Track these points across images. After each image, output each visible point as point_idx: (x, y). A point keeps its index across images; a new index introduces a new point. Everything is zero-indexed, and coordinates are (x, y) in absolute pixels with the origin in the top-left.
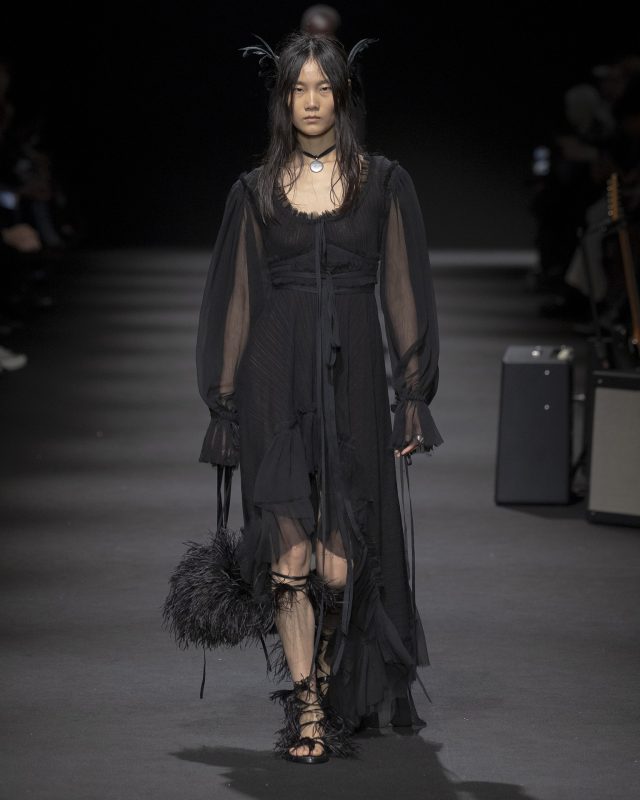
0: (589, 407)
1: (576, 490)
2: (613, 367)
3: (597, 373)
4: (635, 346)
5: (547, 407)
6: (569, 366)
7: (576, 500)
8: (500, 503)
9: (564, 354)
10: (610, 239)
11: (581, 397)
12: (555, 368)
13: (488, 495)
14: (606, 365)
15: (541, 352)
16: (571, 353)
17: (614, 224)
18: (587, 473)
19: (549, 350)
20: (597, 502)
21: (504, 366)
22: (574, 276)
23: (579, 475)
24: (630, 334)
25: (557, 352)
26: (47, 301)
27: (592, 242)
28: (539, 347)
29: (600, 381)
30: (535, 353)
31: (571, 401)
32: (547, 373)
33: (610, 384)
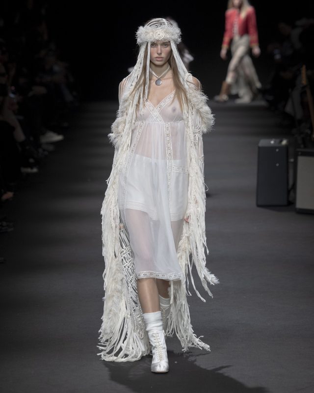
0: (295, 164)
1: (291, 199)
2: (305, 147)
3: (298, 150)
5: (277, 165)
6: (287, 147)
7: (290, 203)
8: (258, 206)
9: (284, 142)
11: (292, 160)
12: (281, 148)
13: (253, 202)
14: (302, 146)
15: (275, 142)
16: (288, 142)
17: (304, 87)
18: (295, 192)
19: (278, 140)
20: (300, 204)
21: (259, 148)
22: (289, 109)
23: (292, 193)
24: (312, 133)
25: (281, 141)
26: (66, 124)
27: (296, 94)
28: (274, 139)
29: (300, 153)
30: (272, 142)
31: (288, 162)
32: (277, 150)
33: (304, 154)
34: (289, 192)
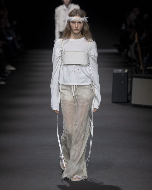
0: (131, 82)
1: (129, 99)
2: (137, 73)
3: (133, 75)
4: (141, 69)
5: (123, 82)
6: (127, 73)
7: (129, 102)
8: (113, 102)
9: (126, 71)
10: (136, 46)
11: (130, 80)
12: (125, 74)
13: (110, 101)
14: (135, 73)
15: (121, 71)
16: (128, 71)
17: (136, 44)
18: (131, 96)
19: (123, 70)
20: (134, 102)
21: (114, 74)
23: (129, 96)
24: (140, 67)
25: (125, 70)
27: (132, 47)
28: (121, 69)
29: (134, 76)
30: (120, 71)
31: (128, 81)
32: (123, 75)
33: (136, 77)
34: (128, 96)
